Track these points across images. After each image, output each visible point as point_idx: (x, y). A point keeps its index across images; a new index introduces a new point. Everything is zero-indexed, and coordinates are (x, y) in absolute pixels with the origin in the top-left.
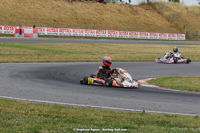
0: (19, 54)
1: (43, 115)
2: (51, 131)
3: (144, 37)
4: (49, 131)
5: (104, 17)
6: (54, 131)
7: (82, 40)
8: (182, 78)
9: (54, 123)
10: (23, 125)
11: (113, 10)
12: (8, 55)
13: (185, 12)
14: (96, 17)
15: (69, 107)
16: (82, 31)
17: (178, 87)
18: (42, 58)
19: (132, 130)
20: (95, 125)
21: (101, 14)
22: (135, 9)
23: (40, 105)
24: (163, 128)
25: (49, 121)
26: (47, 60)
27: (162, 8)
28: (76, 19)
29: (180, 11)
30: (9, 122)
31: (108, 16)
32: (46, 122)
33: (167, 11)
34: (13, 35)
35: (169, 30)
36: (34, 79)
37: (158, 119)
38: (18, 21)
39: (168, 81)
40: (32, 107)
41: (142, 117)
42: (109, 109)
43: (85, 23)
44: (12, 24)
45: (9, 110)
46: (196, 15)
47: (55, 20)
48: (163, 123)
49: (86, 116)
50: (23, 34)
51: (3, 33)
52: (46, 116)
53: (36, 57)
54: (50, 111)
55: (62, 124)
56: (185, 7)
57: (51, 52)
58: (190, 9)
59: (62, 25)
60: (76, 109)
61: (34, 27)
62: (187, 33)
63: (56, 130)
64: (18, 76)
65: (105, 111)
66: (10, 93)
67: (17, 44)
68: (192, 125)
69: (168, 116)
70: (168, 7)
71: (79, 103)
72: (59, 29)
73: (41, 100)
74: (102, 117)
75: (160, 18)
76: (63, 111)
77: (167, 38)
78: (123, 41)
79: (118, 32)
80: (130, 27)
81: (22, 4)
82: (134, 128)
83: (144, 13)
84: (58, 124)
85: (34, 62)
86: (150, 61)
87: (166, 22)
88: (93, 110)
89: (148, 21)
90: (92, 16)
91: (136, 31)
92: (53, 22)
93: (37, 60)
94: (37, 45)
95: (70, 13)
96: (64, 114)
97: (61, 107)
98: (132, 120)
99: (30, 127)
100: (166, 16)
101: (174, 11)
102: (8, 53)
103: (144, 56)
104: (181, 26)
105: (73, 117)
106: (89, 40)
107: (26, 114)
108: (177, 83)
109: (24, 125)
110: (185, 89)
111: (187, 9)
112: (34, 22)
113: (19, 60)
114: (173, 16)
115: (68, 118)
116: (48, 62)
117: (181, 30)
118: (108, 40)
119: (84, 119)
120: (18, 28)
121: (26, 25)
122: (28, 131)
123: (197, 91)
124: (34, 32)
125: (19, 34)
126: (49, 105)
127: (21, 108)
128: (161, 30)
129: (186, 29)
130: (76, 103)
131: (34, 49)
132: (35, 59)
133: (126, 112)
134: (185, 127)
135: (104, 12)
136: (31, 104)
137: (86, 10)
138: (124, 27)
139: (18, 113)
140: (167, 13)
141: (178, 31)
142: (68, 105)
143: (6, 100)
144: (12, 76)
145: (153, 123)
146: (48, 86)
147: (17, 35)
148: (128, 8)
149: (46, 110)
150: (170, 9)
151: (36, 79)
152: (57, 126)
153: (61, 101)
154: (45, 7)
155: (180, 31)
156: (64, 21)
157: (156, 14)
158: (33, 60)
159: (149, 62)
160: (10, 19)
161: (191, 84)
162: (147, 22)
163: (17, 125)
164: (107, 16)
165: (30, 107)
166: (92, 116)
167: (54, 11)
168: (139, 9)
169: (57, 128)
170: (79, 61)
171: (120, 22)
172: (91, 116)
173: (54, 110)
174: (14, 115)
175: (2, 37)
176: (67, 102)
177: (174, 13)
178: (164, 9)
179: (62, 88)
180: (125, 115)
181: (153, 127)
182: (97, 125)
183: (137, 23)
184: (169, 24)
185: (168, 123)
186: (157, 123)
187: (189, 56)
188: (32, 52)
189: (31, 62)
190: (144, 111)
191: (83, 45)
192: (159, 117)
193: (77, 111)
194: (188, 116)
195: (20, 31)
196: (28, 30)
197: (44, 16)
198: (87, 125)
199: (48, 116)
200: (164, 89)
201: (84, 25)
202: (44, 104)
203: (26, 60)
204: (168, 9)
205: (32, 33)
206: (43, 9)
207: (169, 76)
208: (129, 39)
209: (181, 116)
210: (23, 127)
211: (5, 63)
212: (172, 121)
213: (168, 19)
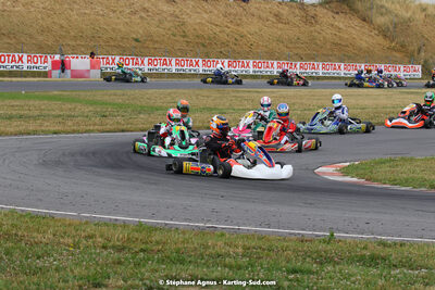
0: (60, 116)
1: (113, 247)
2: (129, 282)
3: (332, 72)
4: (125, 281)
5: (244, 30)
6: (137, 282)
8: (416, 160)
9: (137, 265)
10: (68, 269)
11: (264, 16)
12: (35, 118)
13: (420, 16)
14: (228, 31)
15: (169, 228)
16: (197, 63)
17: (407, 181)
18: (110, 123)
19: (306, 277)
20: (225, 266)
21: (238, 25)
22: (312, 13)
23: (106, 224)
24: (373, 271)
25: (126, 259)
26: (121, 127)
27: (371, 8)
28: (184, 37)
29: (409, 15)
30: (39, 263)
31: (253, 29)
32: (120, 263)
33: (382, 14)
34: (46, 74)
35: (387, 57)
36: (94, 169)
37: (364, 252)
38: (58, 43)
39: (385, 168)
40: (88, 230)
41: (329, 247)
42: (256, 231)
43: (204, 46)
44: (43, 49)
45: (38, 237)
47: (136, 40)
48: (374, 260)
49: (206, 247)
50: (68, 72)
51: (25, 69)
52: (120, 249)
53: (97, 120)
54: (128, 239)
55: (155, 266)
56: (420, 5)
57: (129, 110)
58: (430, 11)
59: (152, 51)
60: (184, 233)
61: (92, 55)
62: (425, 62)
63: (142, 280)
64: (58, 163)
65: (249, 236)
66: (41, 200)
67: (56, 93)
69: (384, 244)
70: (382, 7)
71: (190, 220)
72: (146, 59)
73: (109, 214)
74: (240, 250)
75: (366, 31)
76: (157, 237)
79: (275, 63)
80: (300, 52)
81: (66, 6)
82: (310, 272)
83: (331, 20)
85: (93, 131)
87: (380, 39)
88: (223, 235)
89: (341, 38)
90: (217, 30)
91: (313, 59)
92: (134, 43)
93: (100, 128)
94: (99, 95)
95: (171, 24)
96: (158, 243)
97: (153, 229)
98: (306, 254)
99: (84, 273)
100: (379, 27)
101: (396, 16)
102: (37, 113)
104: (413, 48)
105: (178, 252)
107: (76, 246)
108: (404, 171)
109: (72, 271)
110: (424, 186)
111: (424, 10)
112: (92, 43)
113: (60, 128)
114: (395, 26)
115: (168, 253)
116: (123, 131)
117: (412, 56)
118: (254, 81)
119: (202, 255)
120: (57, 57)
121: (76, 51)
122: (81, 282)
124: (93, 67)
125: (59, 71)
126: (125, 225)
127: (65, 233)
128: (369, 57)
129: (422, 54)
130: (186, 220)
131: (93, 103)
132: (95, 125)
133: (293, 237)
134: (421, 267)
135: (244, 19)
136: (87, 223)
137: (205, 16)
138: (287, 52)
139: (59, 243)
140: (380, 20)
141: (407, 59)
142: (166, 224)
143: (33, 217)
144: (44, 164)
145: (351, 261)
146: (123, 183)
147: (56, 73)
148: (297, 11)
149: (118, 236)
150: (388, 12)
151: (97, 169)
152: (143, 270)
153: (153, 216)
154: (114, 12)
155: (411, 59)
156: (157, 42)
157: (356, 22)
158: (92, 128)
160: (41, 38)
162: (337, 41)
163: (57, 270)
164: (251, 28)
165: (84, 231)
166: (220, 247)
167: (136, 19)
168: (321, 12)
169: (143, 274)
171: (279, 40)
172: (217, 249)
173: (136, 235)
174: (50, 247)
175: (24, 79)
176: (165, 218)
177: (396, 20)
178: (374, 11)
179: (154, 186)
180: (290, 244)
181: (353, 269)
182: (231, 267)
183: (316, 44)
184: (386, 43)
185: (384, 259)
186: (361, 259)
188: (87, 109)
189: (86, 132)
190: (332, 235)
191: (197, 92)
192: (365, 248)
193: (187, 236)
194: (428, 244)
195: (63, 66)
196: (80, 63)
197: (114, 30)
198: (208, 267)
199: (123, 248)
200: (375, 185)
201: (202, 48)
202: (115, 224)
203: (75, 128)
204: (384, 10)
205: (89, 68)
206: (112, 15)
207: (388, 157)
209: (412, 244)
210: (70, 274)
211: (29, 134)
212: (394, 255)
213: (384, 33)
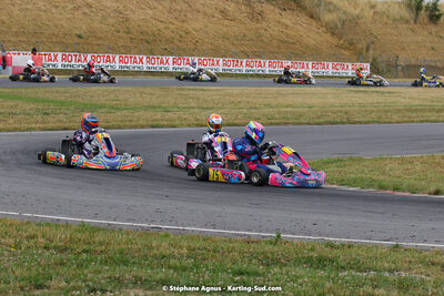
1: (55, 248)
2: (72, 284)
3: (278, 70)
4: (68, 282)
5: (189, 26)
6: (80, 283)
7: (140, 78)
8: (364, 160)
9: (80, 266)
10: (10, 270)
11: (210, 12)
13: (369, 13)
14: (172, 27)
15: (112, 229)
16: (141, 60)
17: (355, 181)
18: (52, 121)
19: (252, 278)
20: (170, 267)
21: (183, 21)
22: (258, 9)
23: (48, 224)
24: (321, 273)
25: (68, 260)
26: (63, 125)
27: (318, 5)
28: (128, 33)
29: (357, 12)
31: (198, 25)
32: (62, 264)
33: (330, 11)
35: (335, 55)
37: (312, 254)
39: (333, 168)
40: (30, 230)
41: (276, 249)
42: (201, 232)
43: (148, 42)
46: (395, 20)
47: (80, 37)
48: (321, 262)
49: (150, 248)
50: (10, 68)
52: (63, 250)
53: (39, 118)
54: (71, 239)
55: (98, 267)
56: (369, 1)
57: (72, 108)
58: (379, 8)
59: (96, 47)
60: (127, 233)
61: (34, 51)
62: (374, 60)
63: (84, 281)
65: (193, 237)
68: (386, 265)
69: (331, 246)
70: (330, 3)
71: (134, 221)
72: (89, 56)
73: (51, 214)
74: (185, 251)
75: (314, 28)
76: (99, 237)
77: (330, 72)
78: (232, 79)
79: (221, 60)
80: (246, 49)
82: (257, 274)
83: (278, 17)
84: (87, 267)
85: (34, 129)
86: (293, 124)
87: (328, 37)
88: (167, 236)
89: (287, 35)
90: (162, 26)
91: (260, 57)
92: (77, 40)
93: (42, 126)
94: (41, 93)
95: (115, 20)
96: (101, 244)
97: (96, 229)
98: (253, 256)
99: (26, 274)
100: (327, 24)
101: (345, 13)
103: (280, 113)
104: (361, 45)
105: (121, 253)
106: (156, 78)
107: (17, 246)
108: (352, 171)
109: (13, 272)
110: (372, 186)
111: (373, 7)
112: (34, 40)
114: (343, 23)
115: (111, 254)
116: (65, 129)
117: (361, 53)
119: (146, 256)
121: (17, 47)
122: (22, 283)
123: (396, 189)
126: (67, 225)
127: (6, 233)
128: (316, 55)
129: (371, 52)
130: (129, 220)
131: (35, 100)
132: (37, 123)
133: (238, 238)
134: (368, 270)
135: (189, 16)
136: (28, 223)
137: (150, 12)
138: (233, 49)
140: (328, 17)
141: (355, 58)
142: (109, 225)
145: (298, 262)
146: (64, 182)
148: (243, 8)
149: (60, 236)
150: (336, 9)
152: (86, 272)
153: (96, 216)
154: (57, 7)
155: (359, 56)
156: (101, 38)
157: (303, 19)
158: (33, 126)
159: (291, 126)
161: (384, 173)
162: (284, 38)
164: (196, 24)
165: (26, 231)
166: (165, 248)
167: (78, 14)
168: (268, 8)
169: (86, 276)
170: (135, 127)
171: (225, 37)
172: (162, 249)
173: (79, 235)
176: (108, 218)
177: (344, 17)
178: (322, 8)
180: (236, 245)
181: (299, 271)
182: (175, 269)
183: (262, 41)
184: (334, 41)
185: (332, 261)
186: (309, 261)
187: (378, 111)
188: (29, 107)
189: (27, 130)
190: (279, 236)
191: (142, 90)
192: (312, 250)
193: (131, 237)
194: (376, 246)
195: (4, 62)
196: (21, 59)
197: (56, 26)
198: (152, 268)
199: (66, 249)
201: (146, 45)
202: (57, 224)
203: (17, 126)
204: (331, 7)
206: (54, 10)
207: (335, 157)
208: (246, 75)
209: (360, 246)
210: (11, 275)
212: (342, 260)
213: (332, 30)
